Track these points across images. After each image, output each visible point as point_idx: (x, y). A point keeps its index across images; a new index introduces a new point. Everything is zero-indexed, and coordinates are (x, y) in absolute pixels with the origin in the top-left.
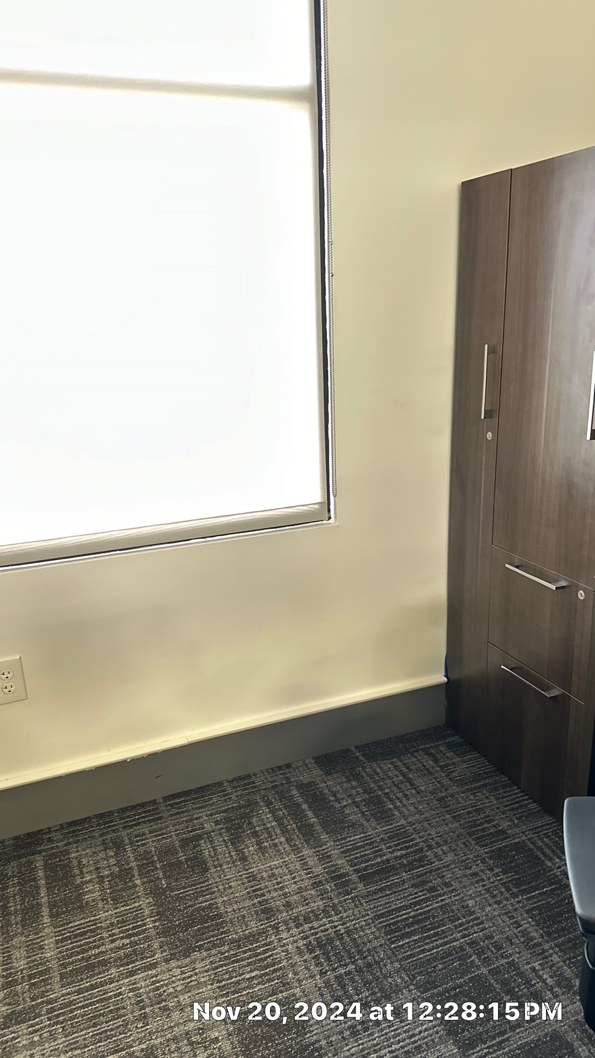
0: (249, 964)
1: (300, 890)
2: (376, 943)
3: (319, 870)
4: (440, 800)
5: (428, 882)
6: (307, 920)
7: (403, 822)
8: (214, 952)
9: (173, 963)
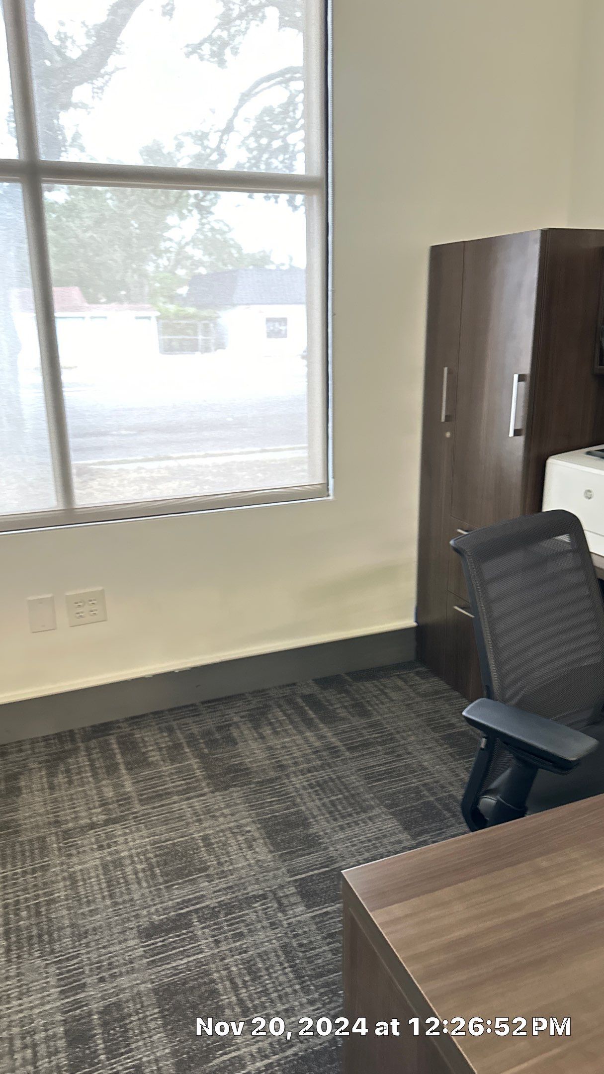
0: (269, 794)
1: (304, 755)
2: (357, 784)
3: (317, 744)
4: (408, 705)
5: (396, 752)
6: (309, 771)
7: (379, 718)
8: (245, 787)
9: (217, 794)
